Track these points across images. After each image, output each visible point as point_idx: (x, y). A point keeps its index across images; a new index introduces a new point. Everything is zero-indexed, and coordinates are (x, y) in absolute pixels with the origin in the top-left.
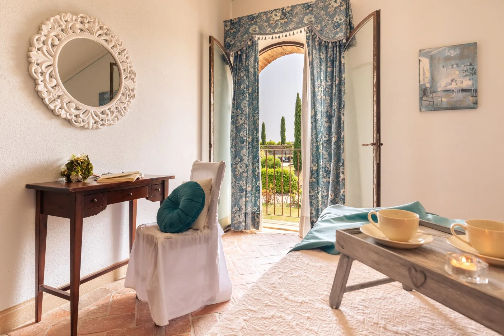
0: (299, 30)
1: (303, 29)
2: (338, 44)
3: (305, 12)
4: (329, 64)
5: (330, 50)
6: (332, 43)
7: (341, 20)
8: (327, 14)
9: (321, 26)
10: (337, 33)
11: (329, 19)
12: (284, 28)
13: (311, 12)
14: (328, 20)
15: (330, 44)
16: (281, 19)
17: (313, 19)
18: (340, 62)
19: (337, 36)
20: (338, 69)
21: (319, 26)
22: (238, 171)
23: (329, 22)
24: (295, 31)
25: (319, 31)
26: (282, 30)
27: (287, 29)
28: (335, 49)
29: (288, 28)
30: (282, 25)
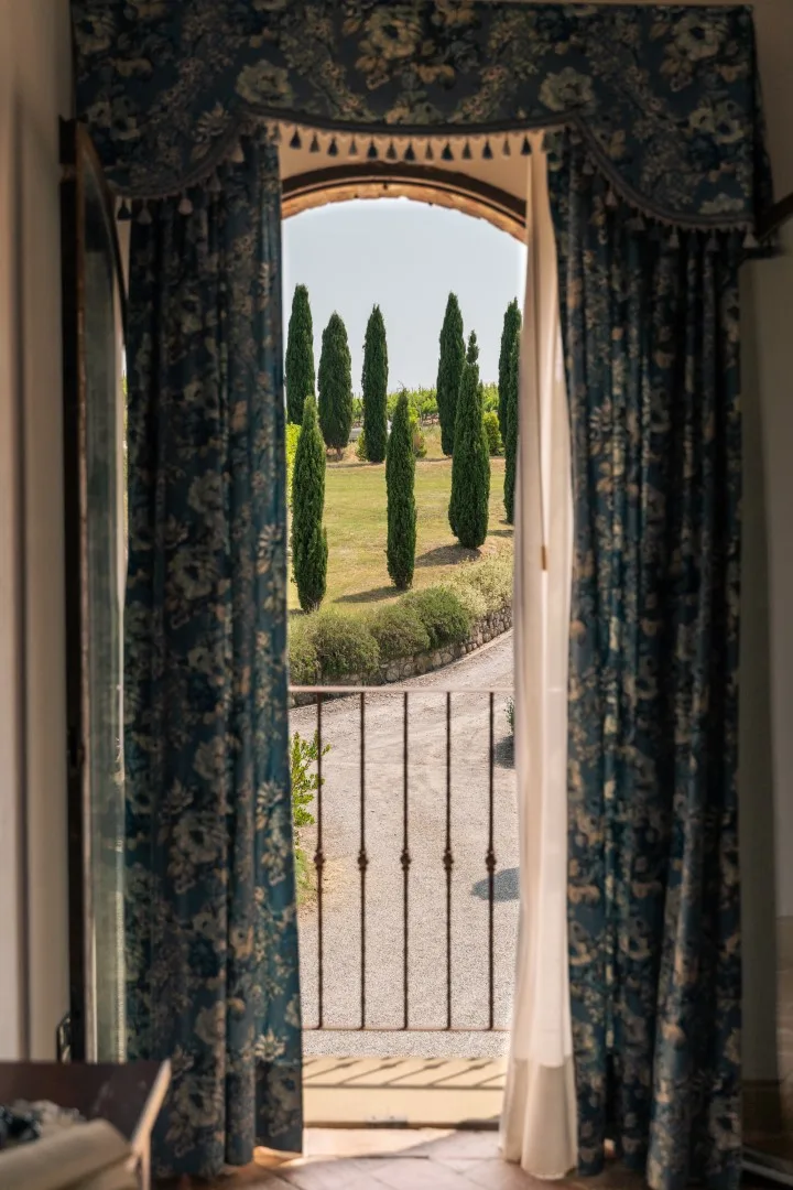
0: (516, 140)
1: (537, 138)
2: (712, 245)
3: (550, 53)
4: (664, 334)
5: (664, 262)
6: (684, 236)
7: (725, 129)
8: (658, 84)
9: (629, 138)
10: (707, 192)
11: (669, 115)
12: (437, 114)
13: (578, 59)
14: (662, 117)
15: (674, 242)
16: (419, 58)
17: (587, 96)
18: (721, 334)
19: (708, 207)
20: (708, 365)
21: (619, 137)
22: (181, 858)
23: (662, 124)
24: (496, 141)
25: (617, 163)
26: (422, 119)
27: (450, 121)
28: (691, 264)
29: (457, 117)
30: (423, 93)
